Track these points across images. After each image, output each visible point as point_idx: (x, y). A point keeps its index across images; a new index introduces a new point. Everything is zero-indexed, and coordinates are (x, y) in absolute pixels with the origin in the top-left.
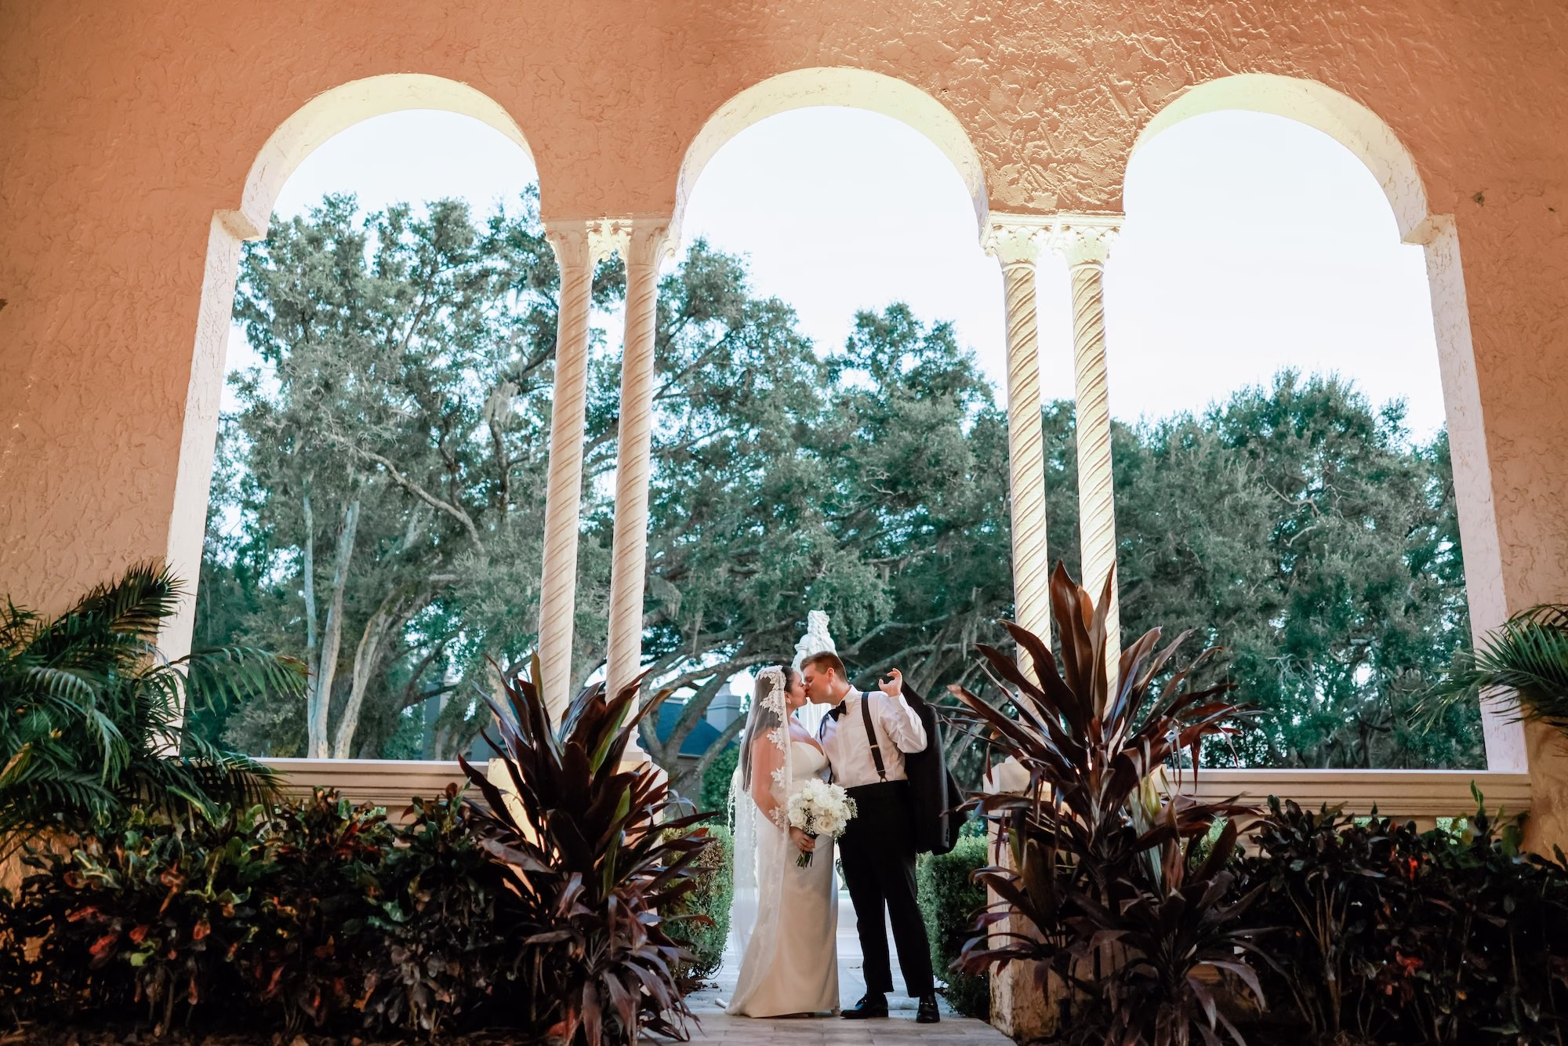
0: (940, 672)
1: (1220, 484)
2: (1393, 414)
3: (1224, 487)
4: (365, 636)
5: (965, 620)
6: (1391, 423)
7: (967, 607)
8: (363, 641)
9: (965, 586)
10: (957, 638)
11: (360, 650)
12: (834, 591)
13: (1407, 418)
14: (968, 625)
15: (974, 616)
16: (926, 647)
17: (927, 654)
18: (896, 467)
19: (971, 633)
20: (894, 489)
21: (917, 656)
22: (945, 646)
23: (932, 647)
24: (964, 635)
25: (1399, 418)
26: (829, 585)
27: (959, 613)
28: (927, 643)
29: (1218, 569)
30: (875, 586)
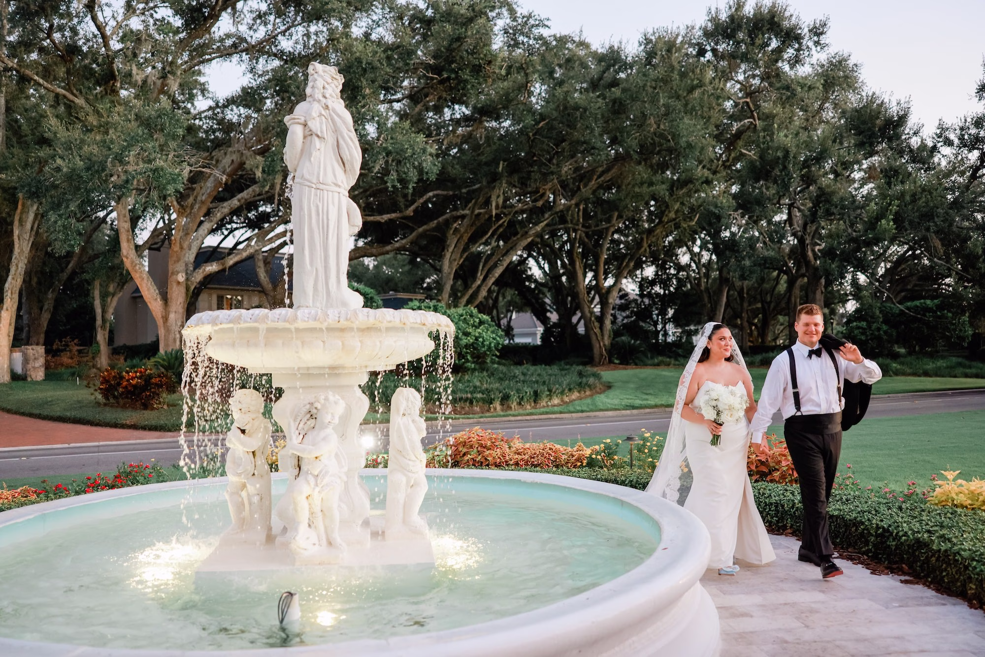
0: (474, 228)
1: (693, 80)
2: (818, 31)
3: (695, 82)
4: (20, 207)
5: (494, 188)
6: (816, 38)
7: (494, 178)
8: (19, 211)
9: (495, 162)
10: (487, 202)
11: (17, 218)
12: (389, 153)
13: (828, 33)
14: (496, 191)
15: (501, 183)
16: (463, 212)
17: (463, 217)
18: (441, 57)
19: (498, 196)
20: (440, 74)
21: (456, 219)
22: (477, 211)
23: (467, 212)
24: (494, 199)
25: (822, 33)
26: (385, 149)
27: (488, 183)
28: (463, 210)
29: (690, 146)
30: (424, 151)
